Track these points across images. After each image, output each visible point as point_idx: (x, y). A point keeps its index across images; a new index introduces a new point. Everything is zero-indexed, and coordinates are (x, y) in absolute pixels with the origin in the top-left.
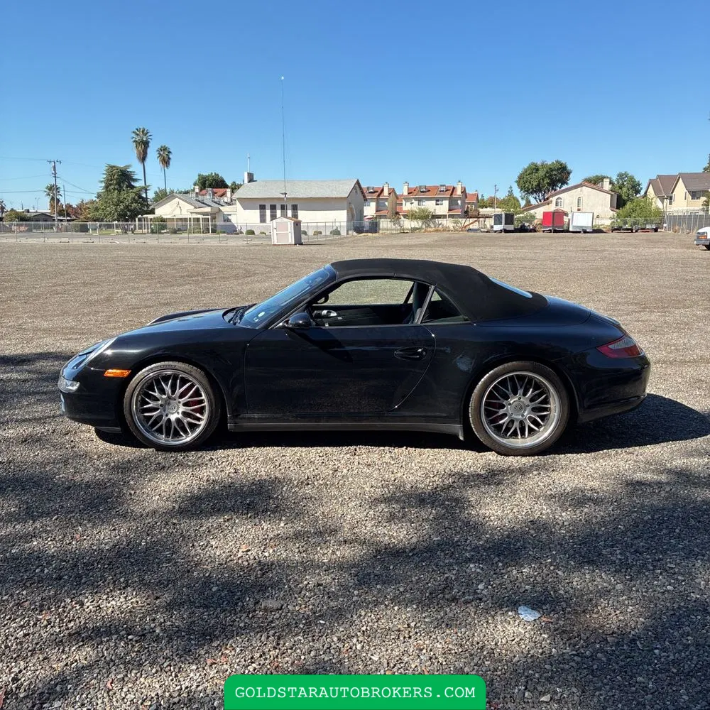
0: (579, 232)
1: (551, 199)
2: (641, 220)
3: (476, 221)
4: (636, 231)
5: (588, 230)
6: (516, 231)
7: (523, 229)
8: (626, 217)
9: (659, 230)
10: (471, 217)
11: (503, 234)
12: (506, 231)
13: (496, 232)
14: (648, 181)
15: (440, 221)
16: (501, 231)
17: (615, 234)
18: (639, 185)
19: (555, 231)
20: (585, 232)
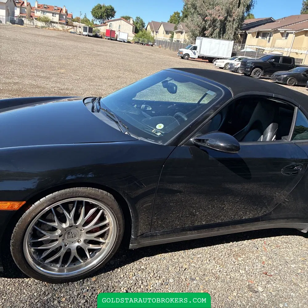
0: (122, 42)
1: (107, 23)
2: (146, 40)
3: (72, 28)
4: (144, 45)
5: (125, 41)
6: (93, 36)
7: (96, 36)
8: (140, 37)
9: (153, 46)
10: (70, 26)
11: (87, 37)
12: (89, 36)
13: (83, 35)
14: (148, 23)
15: (55, 25)
16: (86, 35)
17: (136, 45)
18: (144, 24)
19: (111, 40)
20: (124, 42)
